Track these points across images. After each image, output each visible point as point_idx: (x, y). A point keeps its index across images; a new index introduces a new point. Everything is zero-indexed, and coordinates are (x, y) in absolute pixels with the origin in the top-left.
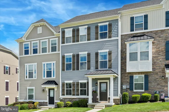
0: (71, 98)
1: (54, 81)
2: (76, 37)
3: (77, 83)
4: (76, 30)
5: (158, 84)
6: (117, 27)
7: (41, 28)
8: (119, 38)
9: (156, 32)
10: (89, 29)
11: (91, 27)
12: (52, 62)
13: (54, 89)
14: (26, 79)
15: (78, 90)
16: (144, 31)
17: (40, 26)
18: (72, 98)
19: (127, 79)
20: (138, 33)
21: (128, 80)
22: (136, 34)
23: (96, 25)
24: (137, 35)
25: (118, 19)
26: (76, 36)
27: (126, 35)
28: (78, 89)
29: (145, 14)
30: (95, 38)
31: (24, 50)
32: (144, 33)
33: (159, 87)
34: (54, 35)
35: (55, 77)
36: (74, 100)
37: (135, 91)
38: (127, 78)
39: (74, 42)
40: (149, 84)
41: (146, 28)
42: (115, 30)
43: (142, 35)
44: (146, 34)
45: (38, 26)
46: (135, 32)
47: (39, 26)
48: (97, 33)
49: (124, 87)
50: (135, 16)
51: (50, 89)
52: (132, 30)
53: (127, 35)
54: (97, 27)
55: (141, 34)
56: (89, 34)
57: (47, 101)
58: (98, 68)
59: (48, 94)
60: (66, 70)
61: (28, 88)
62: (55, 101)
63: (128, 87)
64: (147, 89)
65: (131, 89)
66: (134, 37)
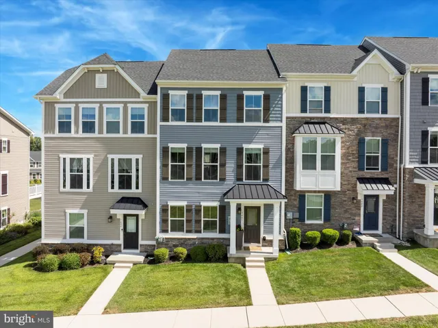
0: (182, 239)
1: (139, 199)
2: (194, 111)
3: (196, 206)
4: (195, 96)
5: (346, 211)
6: (280, 102)
7: (105, 76)
8: (284, 124)
9: (344, 121)
10: (223, 98)
11: (228, 95)
12: (133, 157)
13: (137, 216)
14: (62, 189)
15: (198, 222)
16: (323, 115)
17: (104, 71)
18: (185, 239)
19: (295, 200)
20: (313, 118)
21: (296, 203)
22: (311, 118)
23: (239, 92)
24: (312, 121)
25: (282, 89)
26: (195, 108)
27: (293, 118)
28: (198, 219)
29: (326, 85)
30: (236, 118)
31: (57, 121)
32: (324, 118)
33: (347, 215)
34: (139, 98)
35: (140, 190)
36: (191, 242)
37: (307, 222)
38: (293, 198)
39: (189, 120)
40: (332, 211)
41: (328, 110)
42: (276, 109)
43: (322, 122)
44: (328, 122)
45: (98, 71)
46: (308, 115)
47: (101, 71)
48: (240, 109)
49: (290, 215)
50: (309, 85)
51: (125, 216)
52: (304, 110)
53: (295, 118)
54: (240, 97)
55: (319, 121)
56: (223, 109)
57: (121, 242)
58: (241, 180)
59: (122, 227)
60: (171, 179)
61: (69, 211)
62: (141, 242)
63: (297, 215)
64: (327, 219)
65: (302, 219)
66: (307, 123)
